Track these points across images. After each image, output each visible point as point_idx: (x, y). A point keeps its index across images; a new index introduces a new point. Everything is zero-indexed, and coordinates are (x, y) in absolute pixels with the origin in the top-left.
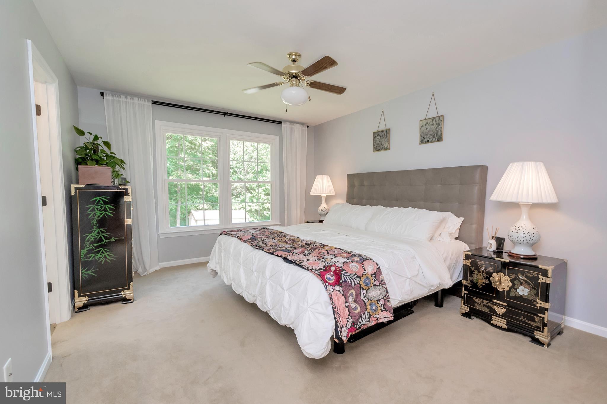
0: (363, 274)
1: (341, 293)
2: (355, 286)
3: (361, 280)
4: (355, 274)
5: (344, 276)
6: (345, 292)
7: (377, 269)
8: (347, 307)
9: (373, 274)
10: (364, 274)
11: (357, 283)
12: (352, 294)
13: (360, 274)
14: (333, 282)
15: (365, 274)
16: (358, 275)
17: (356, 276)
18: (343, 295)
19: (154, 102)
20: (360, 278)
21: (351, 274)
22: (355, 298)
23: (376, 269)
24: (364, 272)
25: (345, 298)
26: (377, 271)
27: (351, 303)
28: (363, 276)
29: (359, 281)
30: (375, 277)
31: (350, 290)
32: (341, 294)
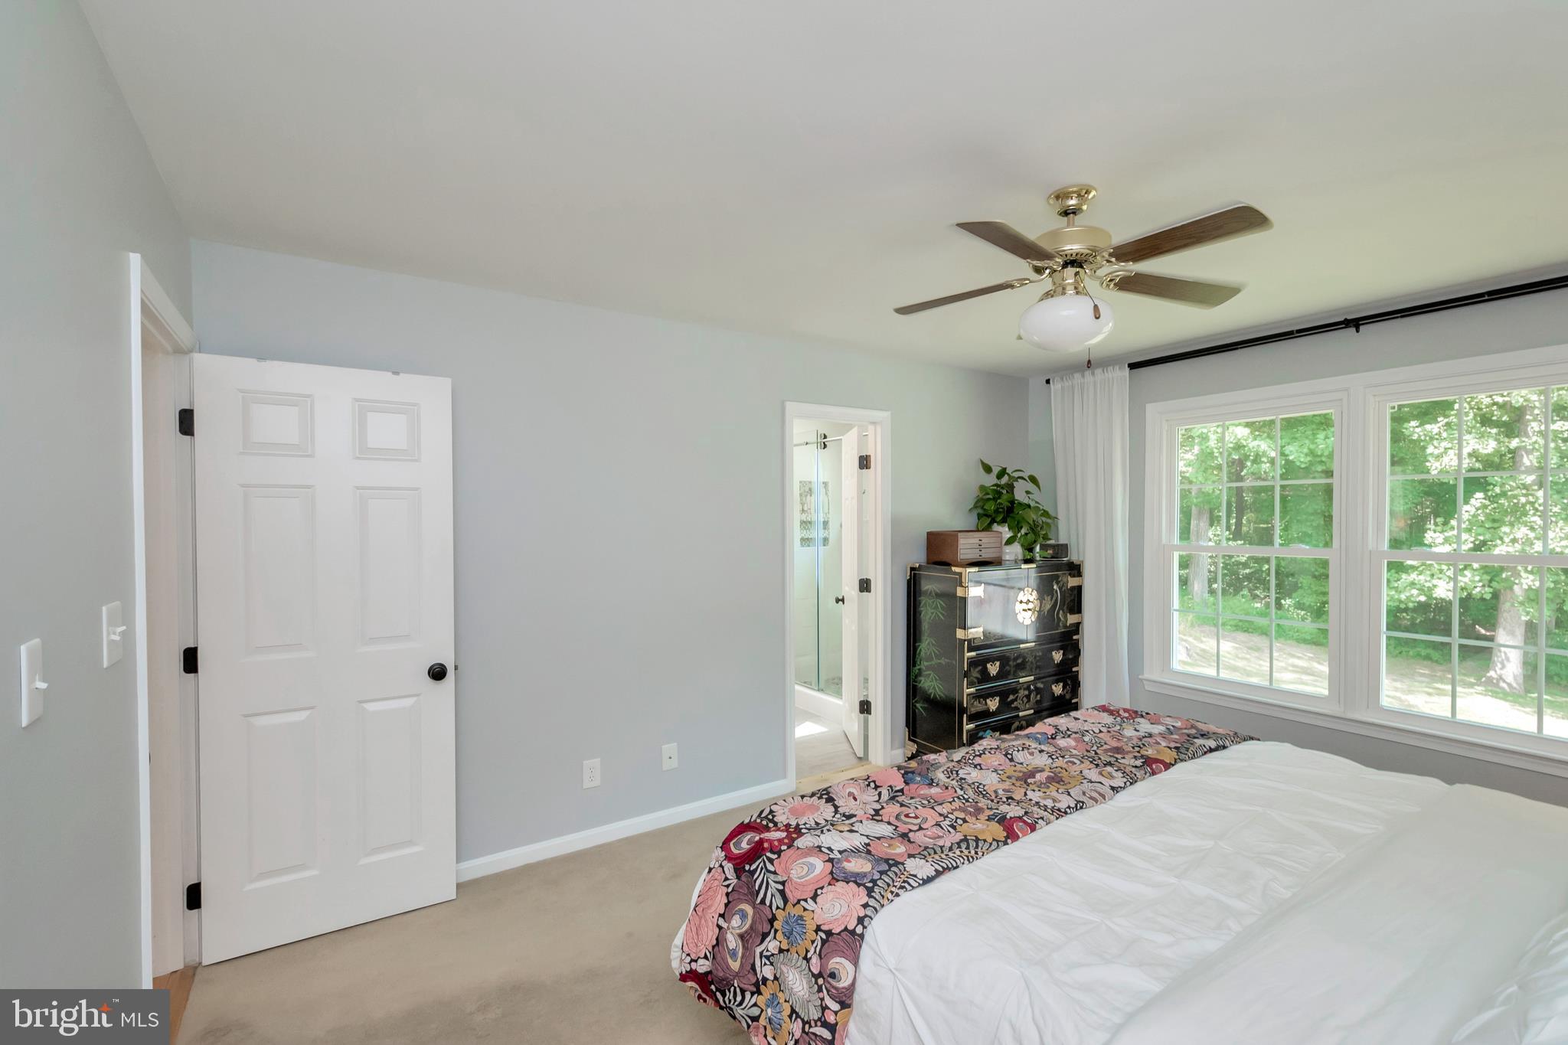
0: (799, 902)
1: (728, 886)
2: (761, 907)
3: (784, 910)
4: (783, 883)
5: (762, 864)
6: (735, 895)
7: (846, 929)
8: (720, 928)
9: (824, 932)
10: (802, 903)
11: (770, 906)
12: (744, 916)
13: (792, 897)
14: (734, 854)
15: (805, 909)
16: (786, 890)
17: (780, 887)
18: (727, 894)
19: (1133, 366)
20: (786, 900)
21: (775, 873)
22: (746, 932)
23: (843, 928)
24: (806, 900)
25: (726, 905)
26: (839, 934)
27: (733, 931)
28: (794, 906)
29: (778, 908)
30: (824, 942)
31: (747, 902)
32: (725, 890)
